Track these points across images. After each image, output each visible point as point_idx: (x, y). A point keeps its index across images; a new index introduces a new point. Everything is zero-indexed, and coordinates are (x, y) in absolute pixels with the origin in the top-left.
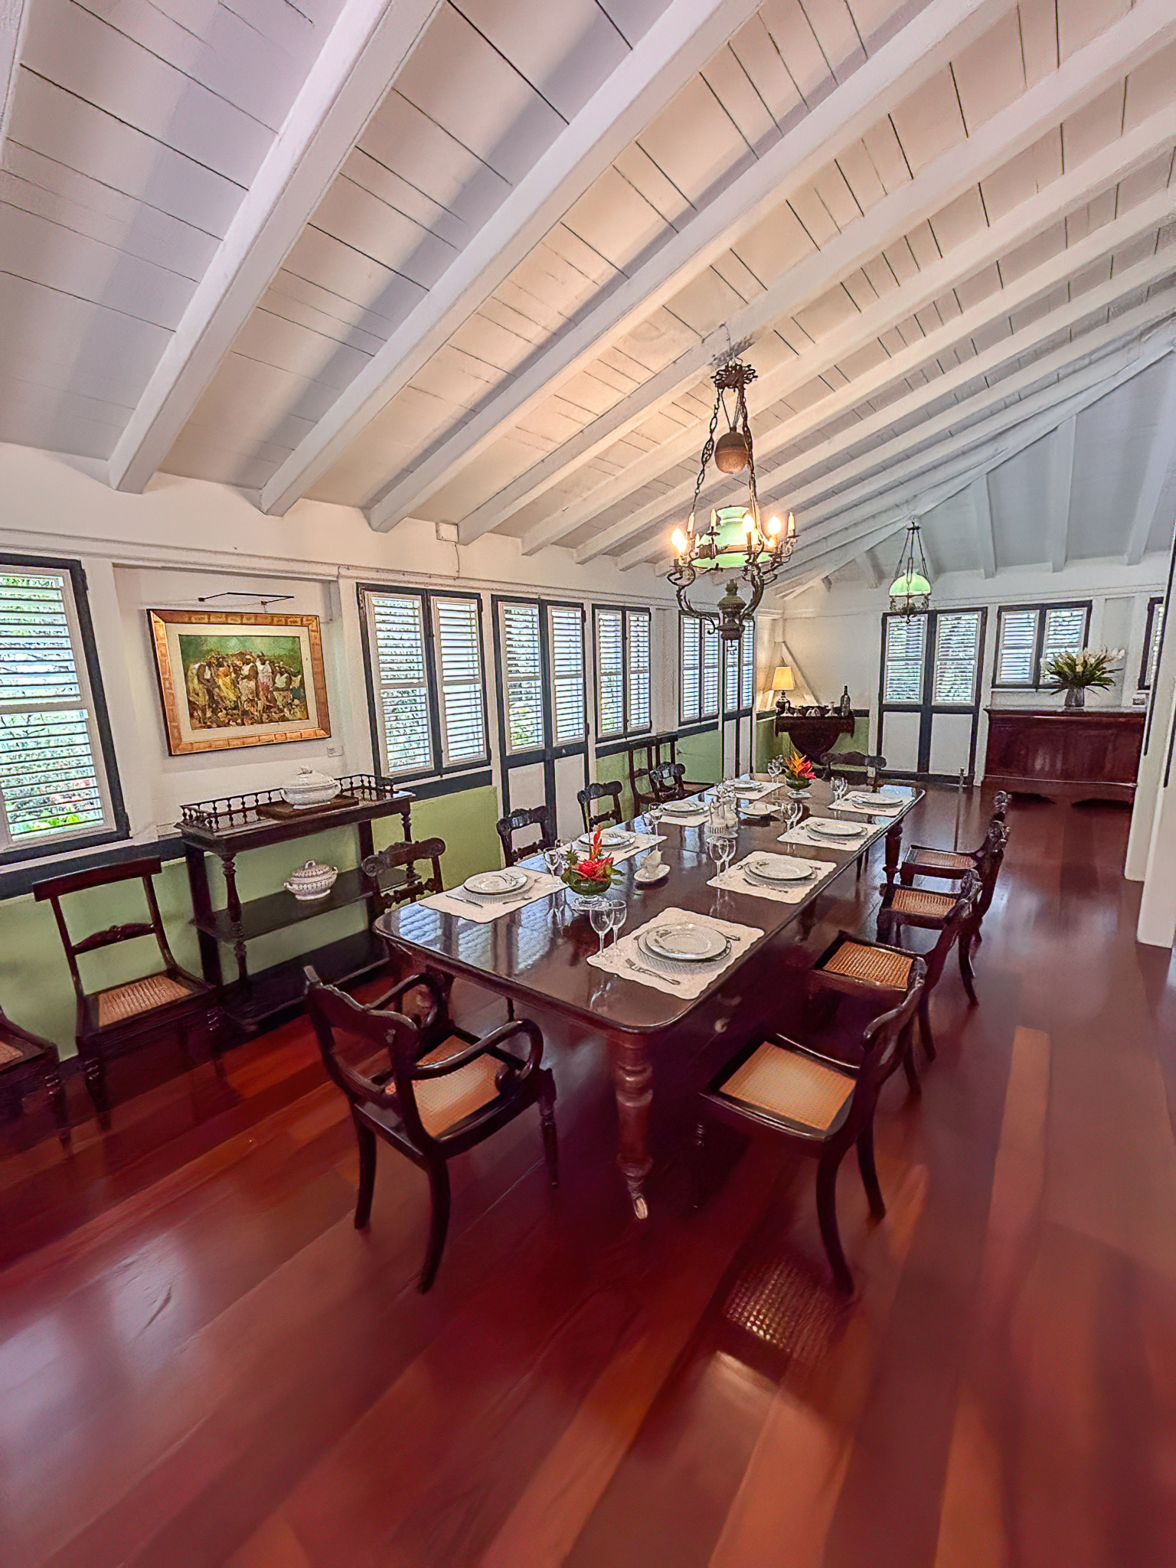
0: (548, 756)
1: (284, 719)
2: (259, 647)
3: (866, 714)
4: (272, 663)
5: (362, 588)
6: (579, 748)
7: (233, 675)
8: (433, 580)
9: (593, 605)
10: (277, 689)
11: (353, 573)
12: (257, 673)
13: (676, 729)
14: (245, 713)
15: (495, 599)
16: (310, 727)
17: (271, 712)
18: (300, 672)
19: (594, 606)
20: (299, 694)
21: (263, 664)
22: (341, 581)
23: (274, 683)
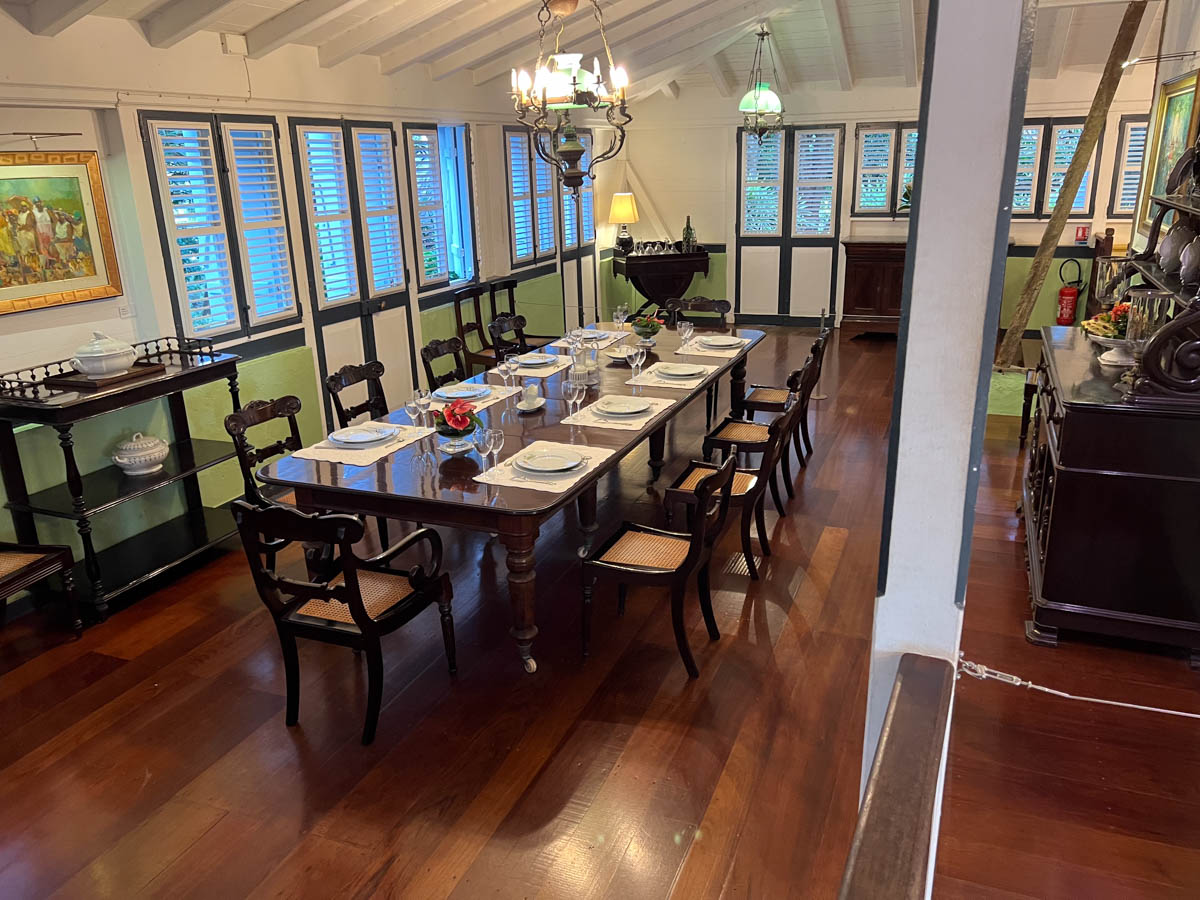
0: (364, 309)
1: (68, 275)
2: (35, 191)
3: (721, 248)
4: (50, 210)
5: (145, 116)
6: (399, 299)
7: (10, 225)
8: (222, 103)
9: (403, 124)
10: (59, 240)
11: (131, 99)
12: (35, 222)
13: (509, 272)
14: (27, 270)
15: (293, 122)
16: (99, 282)
17: (54, 267)
18: (82, 219)
19: (406, 126)
20: (82, 244)
21: (41, 210)
22: (120, 109)
23: (55, 233)
